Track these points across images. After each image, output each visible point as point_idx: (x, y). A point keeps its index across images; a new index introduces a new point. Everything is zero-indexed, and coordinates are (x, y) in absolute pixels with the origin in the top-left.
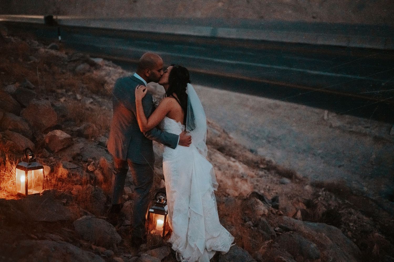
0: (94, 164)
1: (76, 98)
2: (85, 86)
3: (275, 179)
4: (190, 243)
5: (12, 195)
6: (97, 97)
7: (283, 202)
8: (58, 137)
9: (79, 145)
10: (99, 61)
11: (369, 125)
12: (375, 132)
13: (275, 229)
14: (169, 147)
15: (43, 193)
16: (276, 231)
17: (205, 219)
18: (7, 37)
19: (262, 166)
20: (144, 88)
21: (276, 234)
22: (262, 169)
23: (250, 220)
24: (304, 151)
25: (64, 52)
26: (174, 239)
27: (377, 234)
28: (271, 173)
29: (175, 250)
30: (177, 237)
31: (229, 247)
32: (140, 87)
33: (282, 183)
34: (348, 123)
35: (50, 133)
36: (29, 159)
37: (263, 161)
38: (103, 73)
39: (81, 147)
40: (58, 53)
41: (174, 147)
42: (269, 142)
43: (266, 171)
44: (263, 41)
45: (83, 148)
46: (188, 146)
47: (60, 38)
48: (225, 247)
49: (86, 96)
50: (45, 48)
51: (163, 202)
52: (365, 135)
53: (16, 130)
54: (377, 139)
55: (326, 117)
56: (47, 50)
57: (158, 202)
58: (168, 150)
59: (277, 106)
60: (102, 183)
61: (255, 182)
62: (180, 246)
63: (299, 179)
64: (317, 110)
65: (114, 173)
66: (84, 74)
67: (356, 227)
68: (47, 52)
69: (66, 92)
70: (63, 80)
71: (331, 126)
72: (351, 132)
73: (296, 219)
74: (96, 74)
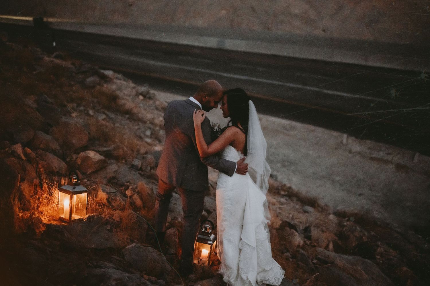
0: (132, 188)
1: (88, 114)
2: (95, 100)
3: (297, 207)
4: (242, 275)
5: (54, 220)
6: (109, 114)
7: (315, 233)
8: (92, 158)
9: (113, 168)
10: (109, 73)
11: (390, 151)
12: (397, 159)
13: (313, 261)
14: (225, 174)
15: (87, 218)
16: (314, 263)
17: (257, 251)
18: (7, 43)
19: (283, 193)
20: (202, 113)
21: (314, 266)
22: (283, 196)
23: (288, 251)
24: (322, 177)
25: (70, 62)
26: (224, 271)
27: (404, 269)
28: (292, 200)
29: (226, 282)
30: (228, 268)
31: (280, 281)
32: (198, 112)
33: (306, 212)
34: (370, 148)
35: (82, 154)
36: (74, 182)
37: (283, 187)
38: (114, 87)
39: (114, 170)
40: (64, 63)
41: (231, 175)
42: (284, 166)
43: (287, 198)
44: (275, 56)
45: (116, 171)
46: (245, 175)
47: (54, 44)
48: (277, 281)
49: (98, 111)
50: (49, 57)
51: (209, 231)
52: (387, 162)
53: (48, 149)
54: (399, 167)
55: (345, 141)
56: (51, 59)
57: (203, 231)
58: (224, 177)
59: (294, 128)
60: (140, 209)
61: (278, 209)
62: (231, 278)
63: (322, 208)
64: (335, 134)
65: (158, 200)
66: (94, 87)
67: (382, 261)
68: (52, 61)
69: (77, 107)
70: (72, 93)
71: (350, 152)
72: (372, 159)
73: (329, 251)
74: (107, 87)
